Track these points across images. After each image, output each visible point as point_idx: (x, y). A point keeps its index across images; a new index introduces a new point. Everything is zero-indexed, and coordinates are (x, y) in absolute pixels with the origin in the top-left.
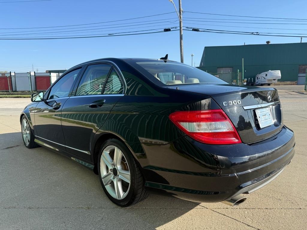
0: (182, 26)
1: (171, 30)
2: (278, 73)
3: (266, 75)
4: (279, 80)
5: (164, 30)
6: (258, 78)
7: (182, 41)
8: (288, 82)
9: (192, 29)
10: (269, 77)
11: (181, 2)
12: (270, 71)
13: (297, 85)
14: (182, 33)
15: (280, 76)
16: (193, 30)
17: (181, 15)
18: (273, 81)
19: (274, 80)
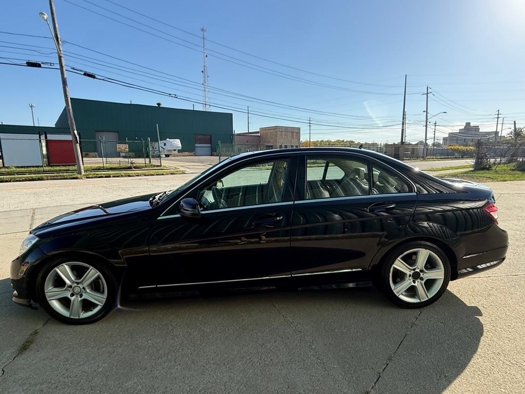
0: (63, 65)
1: (42, 65)
2: (177, 143)
3: (165, 144)
4: (179, 151)
5: (27, 63)
6: (154, 148)
7: (67, 89)
8: (187, 153)
9: (83, 73)
10: (168, 147)
11: (57, 25)
12: (168, 139)
13: (195, 156)
14: (65, 76)
15: (181, 146)
16: (85, 74)
17: (60, 46)
18: (173, 152)
19: (174, 150)
